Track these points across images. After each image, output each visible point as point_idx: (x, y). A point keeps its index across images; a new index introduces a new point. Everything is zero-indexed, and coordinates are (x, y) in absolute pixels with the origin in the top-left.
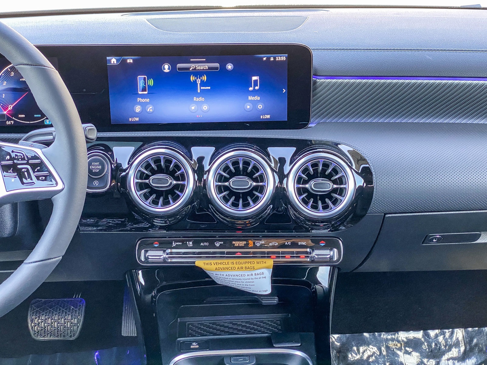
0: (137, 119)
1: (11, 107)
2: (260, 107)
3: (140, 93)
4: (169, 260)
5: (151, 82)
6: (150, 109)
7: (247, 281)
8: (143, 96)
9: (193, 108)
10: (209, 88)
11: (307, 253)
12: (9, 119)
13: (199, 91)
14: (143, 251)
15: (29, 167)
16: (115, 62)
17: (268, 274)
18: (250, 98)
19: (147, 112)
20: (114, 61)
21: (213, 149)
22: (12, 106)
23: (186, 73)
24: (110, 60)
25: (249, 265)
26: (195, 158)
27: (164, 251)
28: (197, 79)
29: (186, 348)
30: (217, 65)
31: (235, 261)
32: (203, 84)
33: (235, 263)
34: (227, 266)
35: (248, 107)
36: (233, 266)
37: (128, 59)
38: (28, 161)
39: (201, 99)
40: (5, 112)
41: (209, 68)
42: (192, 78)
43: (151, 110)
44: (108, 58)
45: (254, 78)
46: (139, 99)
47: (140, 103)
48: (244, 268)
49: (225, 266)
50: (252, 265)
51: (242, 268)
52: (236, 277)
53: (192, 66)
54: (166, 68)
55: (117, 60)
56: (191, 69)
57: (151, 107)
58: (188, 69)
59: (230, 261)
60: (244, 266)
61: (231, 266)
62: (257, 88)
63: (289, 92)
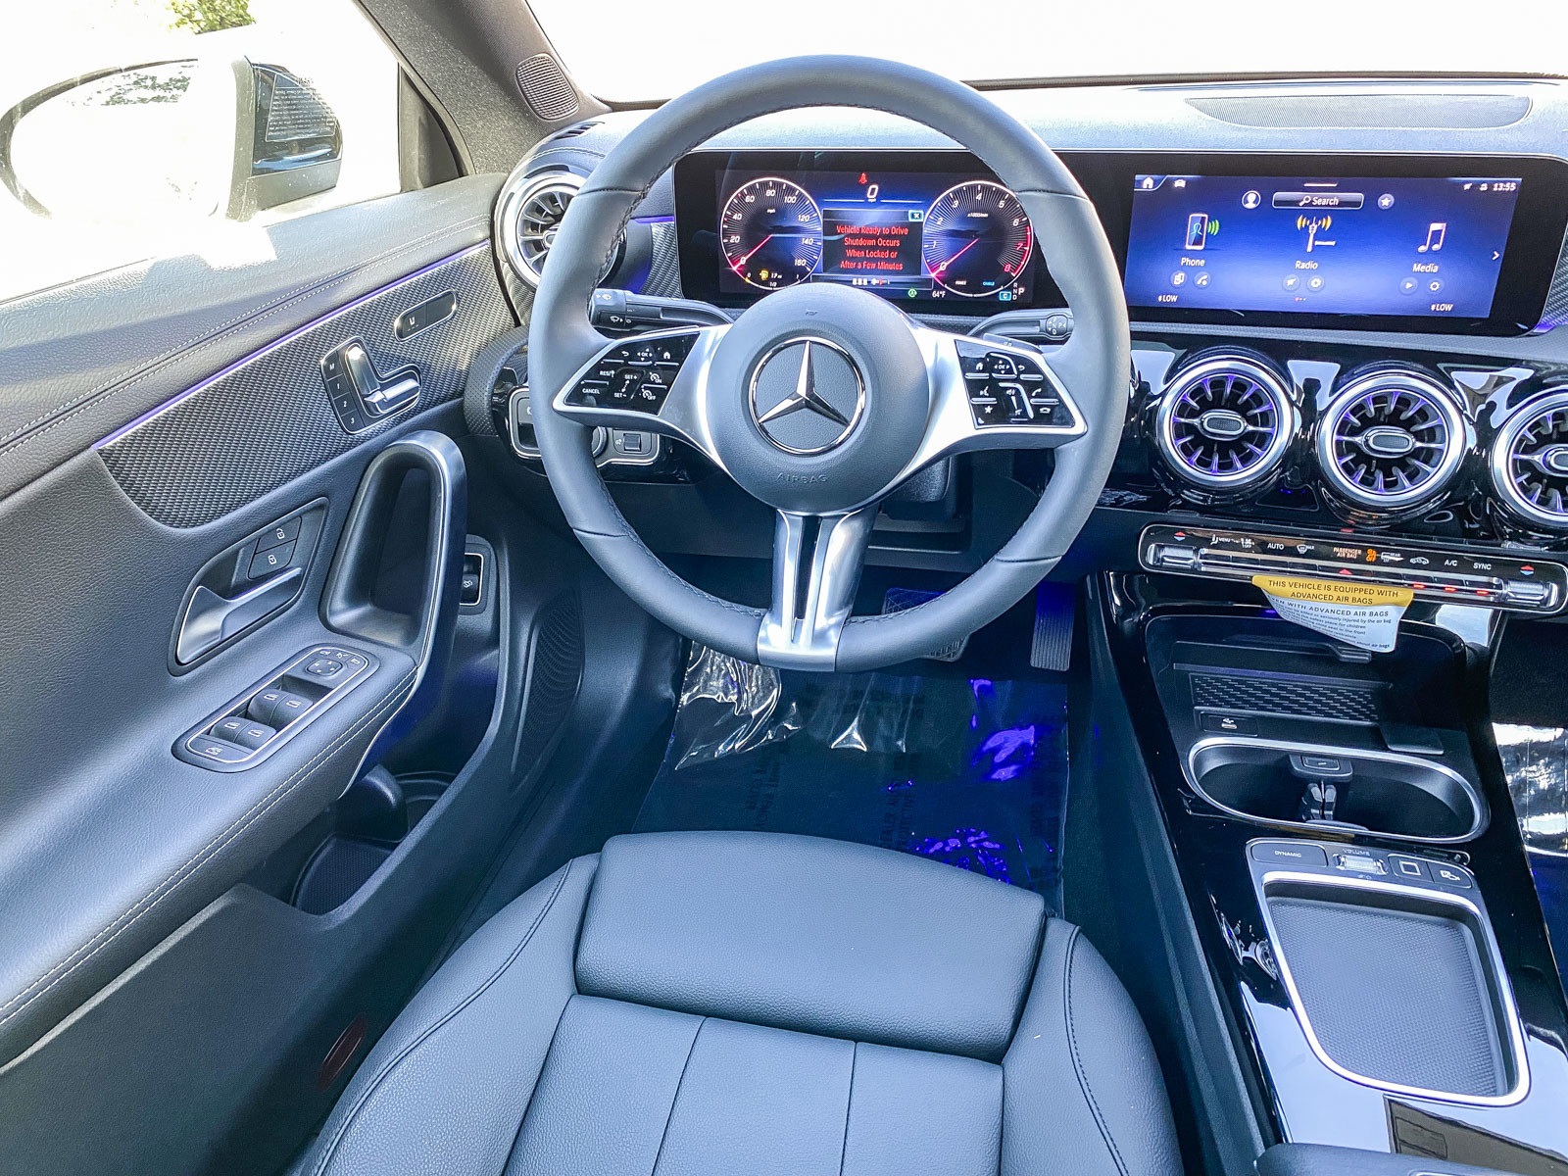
0: (1174, 299)
1: (945, 267)
2: (1435, 286)
3: (1188, 247)
4: (1203, 569)
5: (1214, 228)
6: (1202, 280)
7: (1352, 623)
8: (1193, 254)
9: (1290, 282)
10: (1333, 243)
11: (1489, 585)
12: (938, 288)
13: (1309, 249)
14: (1153, 545)
15: (1018, 386)
16: (1151, 186)
17: (1396, 615)
18: (1417, 268)
19: (1197, 286)
20: (1148, 183)
21: (1337, 367)
22: (946, 264)
23: (1291, 210)
24: (1140, 182)
25: (1362, 595)
26: (1299, 381)
27: (1196, 552)
28: (1311, 224)
29: (1213, 726)
30: (1359, 196)
31: (1333, 584)
32: (1321, 234)
33: (1333, 588)
34: (1316, 592)
35: (1409, 285)
36: (1329, 593)
37: (1178, 179)
38: (1018, 375)
39: (1311, 265)
40: (933, 275)
41: (1341, 204)
42: (1301, 222)
43: (1205, 283)
44: (1138, 177)
45: (1435, 227)
46: (1184, 260)
47: (1184, 268)
48: (1350, 600)
49: (1312, 592)
50: (1368, 596)
51: (1347, 599)
52: (1332, 615)
53: (1305, 198)
54: (1251, 200)
55: (1156, 183)
56: (1301, 204)
57: (1205, 277)
58: (1296, 203)
59: (1324, 583)
60: (1351, 595)
61: (1324, 592)
62: (1436, 247)
63: (1506, 259)
